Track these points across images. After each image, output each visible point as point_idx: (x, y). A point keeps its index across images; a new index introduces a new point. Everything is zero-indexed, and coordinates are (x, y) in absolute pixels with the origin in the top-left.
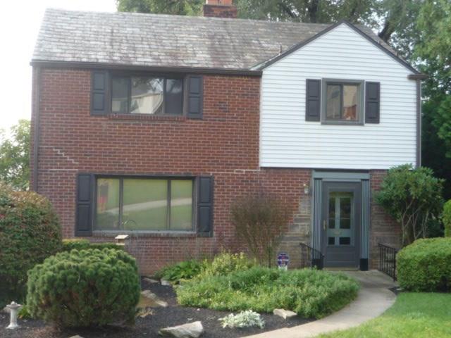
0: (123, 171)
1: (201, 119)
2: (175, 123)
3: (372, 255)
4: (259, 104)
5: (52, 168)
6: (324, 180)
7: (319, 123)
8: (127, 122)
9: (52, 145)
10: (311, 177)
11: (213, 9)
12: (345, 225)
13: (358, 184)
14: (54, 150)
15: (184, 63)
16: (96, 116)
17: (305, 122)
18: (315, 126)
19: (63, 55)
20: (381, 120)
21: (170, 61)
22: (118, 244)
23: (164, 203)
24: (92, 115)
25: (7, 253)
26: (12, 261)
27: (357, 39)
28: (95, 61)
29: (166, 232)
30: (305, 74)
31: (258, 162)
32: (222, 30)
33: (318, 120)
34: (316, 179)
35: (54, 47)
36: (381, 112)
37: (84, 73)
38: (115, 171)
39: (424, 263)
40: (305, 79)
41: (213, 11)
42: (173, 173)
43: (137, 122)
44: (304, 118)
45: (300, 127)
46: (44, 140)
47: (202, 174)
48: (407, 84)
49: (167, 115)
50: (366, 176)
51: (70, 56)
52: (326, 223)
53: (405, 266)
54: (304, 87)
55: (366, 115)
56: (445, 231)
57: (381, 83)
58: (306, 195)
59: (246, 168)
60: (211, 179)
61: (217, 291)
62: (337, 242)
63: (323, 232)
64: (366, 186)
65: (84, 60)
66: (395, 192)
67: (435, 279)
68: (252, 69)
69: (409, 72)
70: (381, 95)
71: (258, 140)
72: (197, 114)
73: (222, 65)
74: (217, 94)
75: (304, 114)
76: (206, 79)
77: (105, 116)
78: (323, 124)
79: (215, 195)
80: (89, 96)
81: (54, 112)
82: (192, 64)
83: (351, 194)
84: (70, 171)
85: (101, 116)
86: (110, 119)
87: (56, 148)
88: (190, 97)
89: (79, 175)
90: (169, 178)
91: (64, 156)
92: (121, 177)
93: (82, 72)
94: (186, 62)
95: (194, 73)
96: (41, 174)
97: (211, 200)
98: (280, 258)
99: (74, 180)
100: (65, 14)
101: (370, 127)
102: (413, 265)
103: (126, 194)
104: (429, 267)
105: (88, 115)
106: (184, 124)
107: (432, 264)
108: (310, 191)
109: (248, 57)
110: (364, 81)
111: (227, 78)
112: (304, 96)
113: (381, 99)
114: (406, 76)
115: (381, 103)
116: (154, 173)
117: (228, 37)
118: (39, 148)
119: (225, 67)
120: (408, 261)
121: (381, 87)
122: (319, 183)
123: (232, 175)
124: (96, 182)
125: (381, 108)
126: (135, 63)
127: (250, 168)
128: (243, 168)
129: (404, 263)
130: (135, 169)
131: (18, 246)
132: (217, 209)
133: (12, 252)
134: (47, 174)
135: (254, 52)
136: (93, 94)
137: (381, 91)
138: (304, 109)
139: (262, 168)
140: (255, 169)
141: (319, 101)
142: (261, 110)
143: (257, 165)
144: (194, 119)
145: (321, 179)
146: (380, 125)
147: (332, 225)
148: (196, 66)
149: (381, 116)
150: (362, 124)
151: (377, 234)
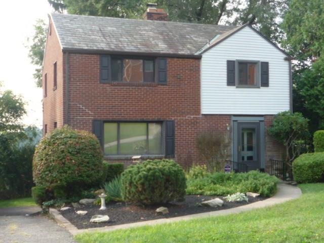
0: (120, 118)
1: (166, 85)
2: (151, 88)
3: (266, 166)
4: (199, 75)
5: (77, 117)
6: (239, 121)
7: (235, 87)
8: (122, 87)
9: (76, 102)
10: (230, 119)
11: (153, 15)
12: (250, 148)
13: (258, 124)
14: (78, 105)
15: (155, 50)
16: (104, 83)
17: (227, 87)
18: (233, 88)
19: (80, 45)
20: (270, 85)
21: (146, 49)
22: (134, 162)
23: (144, 137)
24: (101, 83)
25: (83, 167)
26: (85, 172)
27: (255, 36)
28: (102, 49)
29: (147, 156)
30: (226, 57)
31: (200, 111)
32: (164, 29)
33: (234, 85)
34: (234, 121)
35: (72, 40)
36: (270, 80)
37: (95, 56)
38: (116, 117)
39: (311, 167)
40: (226, 60)
41: (152, 16)
42: (151, 119)
43: (128, 87)
44: (226, 84)
45: (223, 89)
46: (71, 99)
47: (167, 119)
48: (284, 63)
49: (145, 83)
50: (262, 119)
51: (85, 45)
52: (240, 147)
53: (299, 169)
54: (226, 65)
55: (261, 82)
56: (315, 149)
57: (270, 62)
58: (228, 131)
59: (193, 115)
60: (173, 122)
61: (205, 186)
62: (246, 159)
63: (239, 153)
64: (262, 124)
65: (95, 48)
66: (284, 127)
67: (317, 175)
68: (196, 54)
69: (285, 56)
70: (270, 70)
71: (200, 98)
72: (163, 82)
73: (178, 51)
74: (175, 69)
75: (226, 81)
76: (169, 60)
77: (109, 84)
78: (237, 87)
79: (176, 132)
80: (98, 71)
81: (78, 81)
82: (159, 51)
83: (253, 130)
84: (88, 119)
85: (107, 83)
86: (112, 85)
87: (79, 104)
88: (160, 71)
89: (94, 121)
90: (148, 122)
91: (84, 109)
92: (119, 122)
93: (94, 56)
94: (155, 49)
95: (162, 57)
96: (70, 121)
97: (173, 135)
98: (226, 167)
99: (91, 124)
100: (65, 18)
101: (263, 89)
102: (304, 168)
103: (121, 133)
104: (315, 169)
105: (98, 83)
106: (156, 88)
107: (317, 167)
108: (231, 128)
109: (189, 46)
110: (259, 61)
111: (181, 60)
112: (226, 71)
113: (270, 72)
114: (283, 58)
115: (270, 75)
116: (139, 119)
117: (171, 34)
118: (69, 104)
119: (180, 53)
120: (301, 166)
121: (270, 65)
122: (236, 123)
123: (186, 119)
124: (103, 125)
125: (270, 77)
126: (126, 50)
127: (196, 115)
128: (191, 115)
129: (298, 168)
130: (128, 117)
131: (88, 163)
132: (177, 140)
133: (86, 166)
134: (74, 121)
135: (190, 43)
136: (101, 70)
137: (270, 67)
138: (226, 79)
139: (203, 115)
140: (199, 115)
141: (234, 73)
142: (201, 79)
143: (200, 113)
144: (161, 85)
145: (236, 121)
146: (269, 87)
147: (243, 149)
148: (162, 52)
149: (270, 82)
150: (259, 88)
151: (269, 153)
